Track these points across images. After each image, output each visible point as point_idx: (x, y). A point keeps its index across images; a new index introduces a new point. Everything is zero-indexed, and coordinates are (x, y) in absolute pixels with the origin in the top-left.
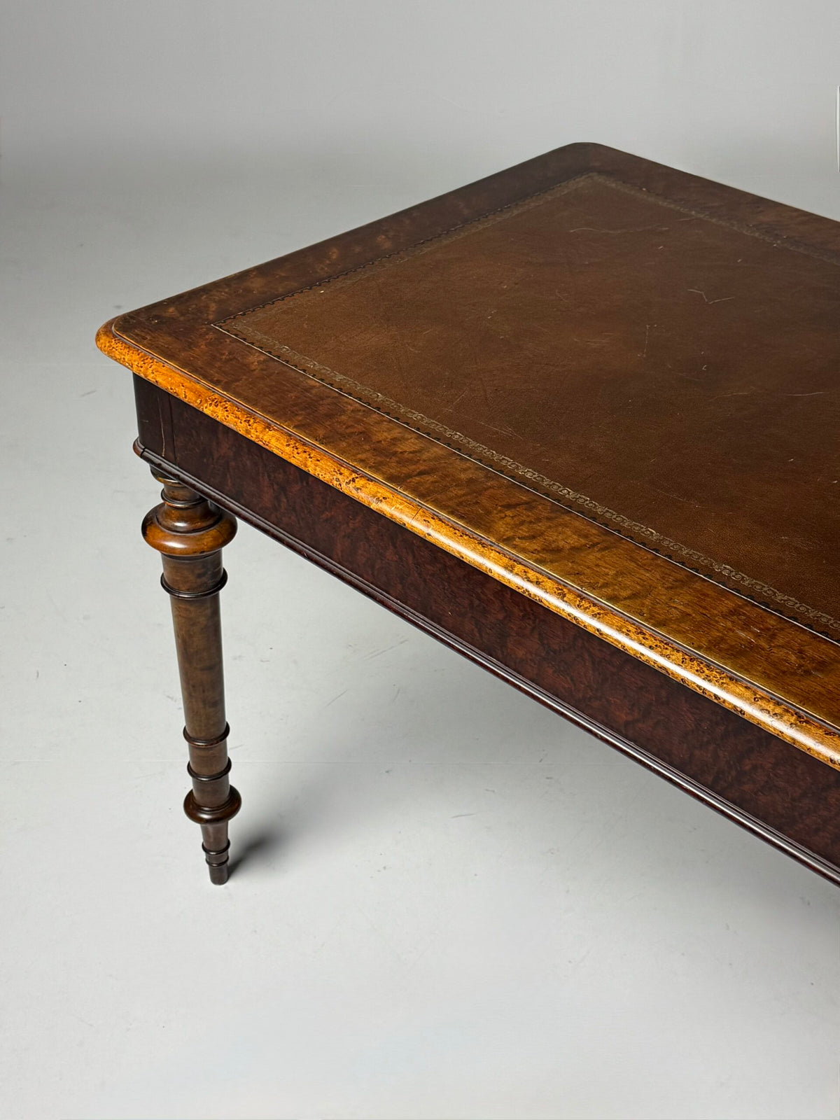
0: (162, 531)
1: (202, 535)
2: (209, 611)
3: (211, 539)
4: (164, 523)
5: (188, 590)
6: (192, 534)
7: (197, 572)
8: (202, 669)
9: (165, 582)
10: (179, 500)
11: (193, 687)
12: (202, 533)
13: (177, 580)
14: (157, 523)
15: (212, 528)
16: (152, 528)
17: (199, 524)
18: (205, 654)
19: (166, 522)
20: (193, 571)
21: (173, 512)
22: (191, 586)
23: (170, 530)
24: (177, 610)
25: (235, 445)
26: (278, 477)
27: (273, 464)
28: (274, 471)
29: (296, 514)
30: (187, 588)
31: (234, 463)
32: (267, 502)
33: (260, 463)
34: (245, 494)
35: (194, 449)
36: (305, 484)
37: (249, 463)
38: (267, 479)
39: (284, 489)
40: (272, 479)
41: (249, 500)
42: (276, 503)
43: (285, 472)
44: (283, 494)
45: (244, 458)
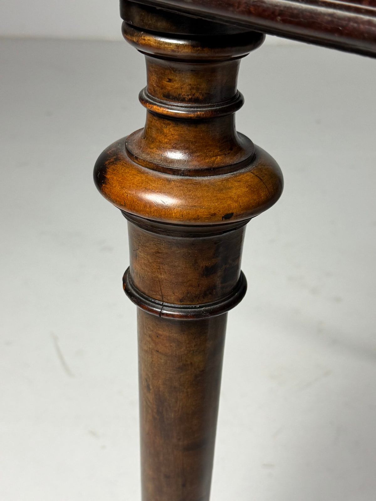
0: (140, 172)
1: (227, 180)
3: (245, 190)
4: (144, 156)
6: (206, 178)
7: (204, 264)
9: (133, 285)
12: (225, 176)
13: (161, 281)
14: (128, 159)
15: (243, 171)
16: (119, 166)
17: (219, 160)
19: (148, 154)
20: (196, 262)
21: (166, 130)
22: (188, 293)
23: (153, 169)
24: (152, 340)
30: (181, 297)
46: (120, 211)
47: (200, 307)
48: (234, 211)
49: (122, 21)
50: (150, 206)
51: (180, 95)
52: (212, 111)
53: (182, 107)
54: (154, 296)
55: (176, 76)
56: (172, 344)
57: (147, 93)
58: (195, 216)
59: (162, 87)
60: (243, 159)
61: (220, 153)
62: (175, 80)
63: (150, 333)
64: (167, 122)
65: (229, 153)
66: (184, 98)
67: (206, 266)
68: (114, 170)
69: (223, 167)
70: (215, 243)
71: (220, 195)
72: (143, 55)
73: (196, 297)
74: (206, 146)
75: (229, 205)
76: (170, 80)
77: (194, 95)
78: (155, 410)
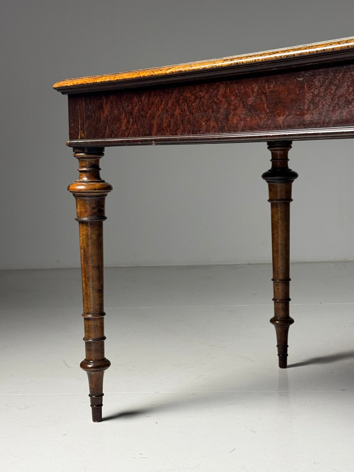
1: (95, 184)
2: (97, 232)
3: (99, 185)
8: (93, 268)
11: (88, 278)
20: (90, 205)
21: (83, 175)
22: (89, 214)
24: (82, 232)
25: (110, 107)
26: (129, 109)
27: (127, 103)
28: (127, 107)
29: (136, 123)
30: (87, 215)
31: (110, 117)
32: (124, 127)
33: (121, 107)
34: (114, 131)
35: (93, 123)
36: (140, 103)
37: (116, 112)
38: (124, 114)
39: (131, 114)
40: (126, 112)
41: (116, 133)
42: (128, 125)
43: (132, 104)
44: (131, 117)
45: (114, 111)
47: (92, 218)
48: (97, 189)
51: (84, 166)
52: (92, 169)
53: (86, 168)
54: (81, 217)
56: (87, 231)
58: (87, 189)
59: (81, 164)
61: (95, 179)
62: (83, 163)
63: (81, 229)
64: (83, 172)
67: (93, 207)
69: (95, 181)
70: (95, 200)
72: (77, 158)
73: (91, 215)
74: (92, 177)
75: (95, 187)
77: (87, 165)
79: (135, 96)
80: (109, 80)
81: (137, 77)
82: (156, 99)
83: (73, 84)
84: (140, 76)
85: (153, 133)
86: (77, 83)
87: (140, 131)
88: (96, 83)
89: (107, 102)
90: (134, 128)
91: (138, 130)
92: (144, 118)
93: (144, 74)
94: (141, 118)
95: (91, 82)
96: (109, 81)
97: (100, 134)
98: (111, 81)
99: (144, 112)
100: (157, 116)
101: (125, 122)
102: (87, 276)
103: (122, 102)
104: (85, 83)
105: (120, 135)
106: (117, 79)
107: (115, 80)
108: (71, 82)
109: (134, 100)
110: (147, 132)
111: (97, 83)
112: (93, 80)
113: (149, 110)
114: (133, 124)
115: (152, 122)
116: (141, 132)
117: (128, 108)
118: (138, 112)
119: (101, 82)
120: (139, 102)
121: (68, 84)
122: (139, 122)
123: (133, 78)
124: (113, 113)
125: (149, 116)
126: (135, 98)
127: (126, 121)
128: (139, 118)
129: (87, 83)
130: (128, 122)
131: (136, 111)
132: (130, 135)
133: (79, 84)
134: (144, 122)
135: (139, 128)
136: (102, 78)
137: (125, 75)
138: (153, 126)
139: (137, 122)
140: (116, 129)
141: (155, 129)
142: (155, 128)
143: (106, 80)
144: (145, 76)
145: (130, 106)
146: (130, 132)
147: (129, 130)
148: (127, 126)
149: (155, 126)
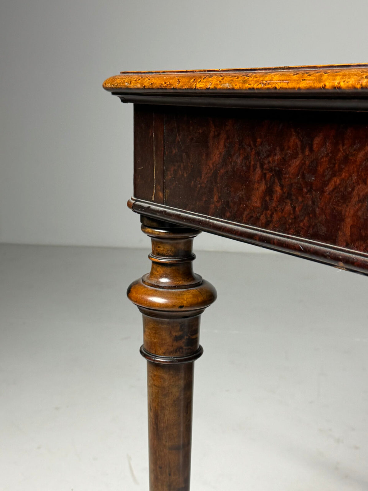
0: (145, 287)
1: (183, 292)
2: (182, 383)
3: (191, 296)
4: (148, 281)
5: (164, 354)
6: (173, 290)
7: (175, 334)
8: (171, 448)
10: (165, 256)
11: (161, 468)
12: (183, 290)
13: (155, 343)
14: (142, 283)
15: (193, 289)
16: (137, 286)
17: (181, 283)
18: (175, 431)
19: (150, 280)
20: (171, 333)
21: (158, 269)
22: (167, 350)
23: (151, 286)
24: (152, 379)
25: (225, 146)
26: (274, 161)
27: (269, 145)
28: (268, 156)
29: (292, 200)
30: (164, 351)
31: (222, 171)
32: (256, 201)
33: (253, 153)
34: (231, 204)
35: (183, 175)
36: (307, 152)
37: (239, 161)
38: (258, 172)
39: (279, 174)
40: (265, 166)
41: (236, 209)
42: (267, 198)
43: (282, 150)
44: (276, 181)
45: (234, 158)
46: (136, 306)
47: (173, 358)
48: (185, 305)
49: (141, 224)
50: (147, 301)
51: (163, 253)
52: (177, 260)
53: (166, 259)
54: (152, 352)
55: (161, 245)
56: (161, 380)
57: (152, 254)
58: (166, 306)
59: (156, 250)
60: (194, 283)
61: (182, 280)
62: (161, 247)
63: (151, 374)
64: (158, 265)
65: (186, 281)
66: (165, 255)
67: (176, 336)
68: (134, 287)
69: (182, 286)
70: (180, 324)
71: (178, 297)
72: (150, 238)
73: (171, 352)
74: (175, 276)
75: (182, 302)
76: (159, 247)
77: (169, 253)
78: (154, 423)
79: (293, 130)
80: (227, 86)
81: (314, 88)
82: (359, 150)
83: (142, 84)
84: (324, 88)
85: (340, 238)
86: (152, 84)
87: (302, 221)
88: (195, 89)
89: (216, 133)
90: (283, 211)
91: (295, 218)
92: (314, 193)
93: (337, 81)
94: (305, 190)
95: (182, 86)
96: (229, 89)
97: (198, 203)
98: (233, 89)
99: (315, 177)
100: (359, 196)
101: (260, 191)
102: (158, 462)
103: (255, 141)
104: (168, 87)
105: (246, 216)
106: (251, 86)
107: (246, 89)
108: (139, 81)
109: (289, 141)
110: (323, 230)
111: (198, 89)
112: (189, 82)
113: (334, 175)
114: (281, 200)
115: (340, 208)
116: (304, 225)
117: (270, 159)
118: (298, 175)
119: (208, 89)
120: (303, 149)
121: (132, 85)
122: (300, 199)
123: (299, 89)
124: (231, 163)
125: (333, 191)
126: (294, 137)
127: (263, 187)
128: (300, 189)
129: (173, 89)
130: (269, 191)
131: (292, 170)
132: (271, 225)
133: (154, 87)
134: (313, 202)
135: (298, 213)
136: (210, 79)
137: (276, 78)
138: (343, 220)
139: (294, 198)
140: (236, 200)
141: (347, 229)
142: (349, 226)
143: (219, 86)
144: (339, 88)
145: (275, 155)
146: (271, 216)
147: (269, 212)
148: (266, 201)
149: (349, 220)
